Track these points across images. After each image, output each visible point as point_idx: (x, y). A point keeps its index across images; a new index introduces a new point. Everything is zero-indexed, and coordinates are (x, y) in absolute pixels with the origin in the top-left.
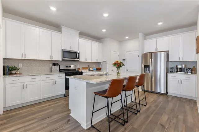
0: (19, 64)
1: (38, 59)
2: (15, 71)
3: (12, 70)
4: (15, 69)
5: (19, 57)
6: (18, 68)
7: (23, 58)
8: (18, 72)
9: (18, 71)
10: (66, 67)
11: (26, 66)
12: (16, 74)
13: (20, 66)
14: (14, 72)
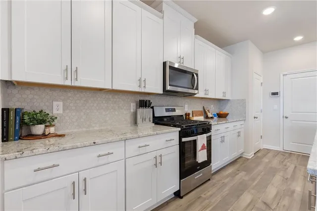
0: (55, 103)
1: (110, 88)
2: (42, 126)
3: (34, 125)
4: (43, 119)
5: (57, 79)
6: (51, 115)
7: (68, 83)
8: (52, 130)
9: (51, 126)
10: (167, 110)
11: (74, 108)
12: (44, 136)
13: (57, 108)
14: (39, 129)
